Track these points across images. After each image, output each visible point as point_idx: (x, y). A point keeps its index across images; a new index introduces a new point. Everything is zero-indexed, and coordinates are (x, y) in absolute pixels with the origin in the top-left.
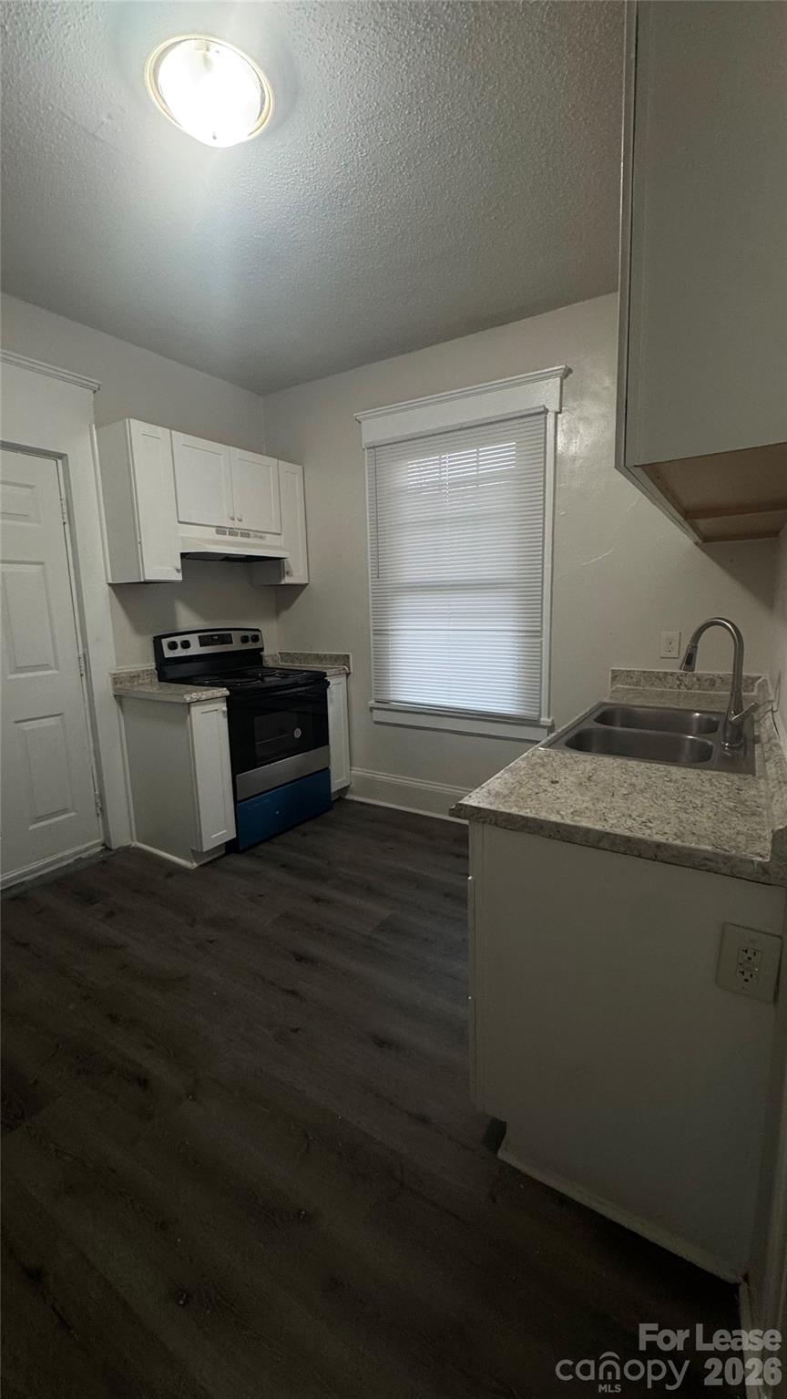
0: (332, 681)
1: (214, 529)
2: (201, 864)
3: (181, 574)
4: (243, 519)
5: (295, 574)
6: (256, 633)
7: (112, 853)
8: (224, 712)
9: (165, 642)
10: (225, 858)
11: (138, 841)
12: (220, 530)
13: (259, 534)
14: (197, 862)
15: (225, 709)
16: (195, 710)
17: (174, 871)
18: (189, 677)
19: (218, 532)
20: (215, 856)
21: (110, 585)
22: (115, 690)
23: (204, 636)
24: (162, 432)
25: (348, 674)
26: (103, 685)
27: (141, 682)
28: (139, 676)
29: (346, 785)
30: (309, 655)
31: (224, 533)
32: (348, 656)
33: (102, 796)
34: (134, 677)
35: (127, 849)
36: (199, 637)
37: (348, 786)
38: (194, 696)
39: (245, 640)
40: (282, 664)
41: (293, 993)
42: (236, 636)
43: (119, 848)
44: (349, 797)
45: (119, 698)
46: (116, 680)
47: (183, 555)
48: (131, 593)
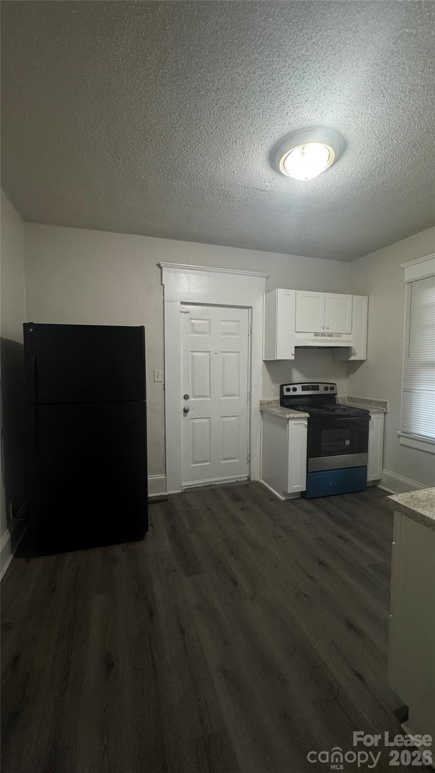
0: (373, 417)
1: (313, 334)
2: (287, 498)
3: (294, 356)
4: (330, 327)
5: (358, 354)
6: (333, 385)
7: (250, 482)
8: (306, 425)
9: (285, 388)
10: (299, 500)
11: (263, 480)
12: (316, 334)
13: (338, 335)
14: (285, 497)
15: (306, 423)
16: (291, 422)
17: (273, 498)
18: (293, 406)
19: (315, 335)
20: (294, 497)
21: (264, 361)
22: (260, 408)
23: (304, 386)
24: (292, 292)
25: (385, 413)
26: (256, 406)
27: (272, 405)
28: (271, 403)
29: (379, 479)
30: (364, 399)
31: (319, 336)
32: (386, 403)
33: (250, 455)
34: (269, 403)
35: (257, 482)
36: (302, 386)
37: (380, 480)
38: (291, 415)
39: (326, 389)
40: (348, 403)
41: (311, 578)
42: (321, 387)
43: (254, 481)
44: (380, 486)
45: (262, 412)
46: (262, 404)
47: (295, 347)
48: (272, 365)
